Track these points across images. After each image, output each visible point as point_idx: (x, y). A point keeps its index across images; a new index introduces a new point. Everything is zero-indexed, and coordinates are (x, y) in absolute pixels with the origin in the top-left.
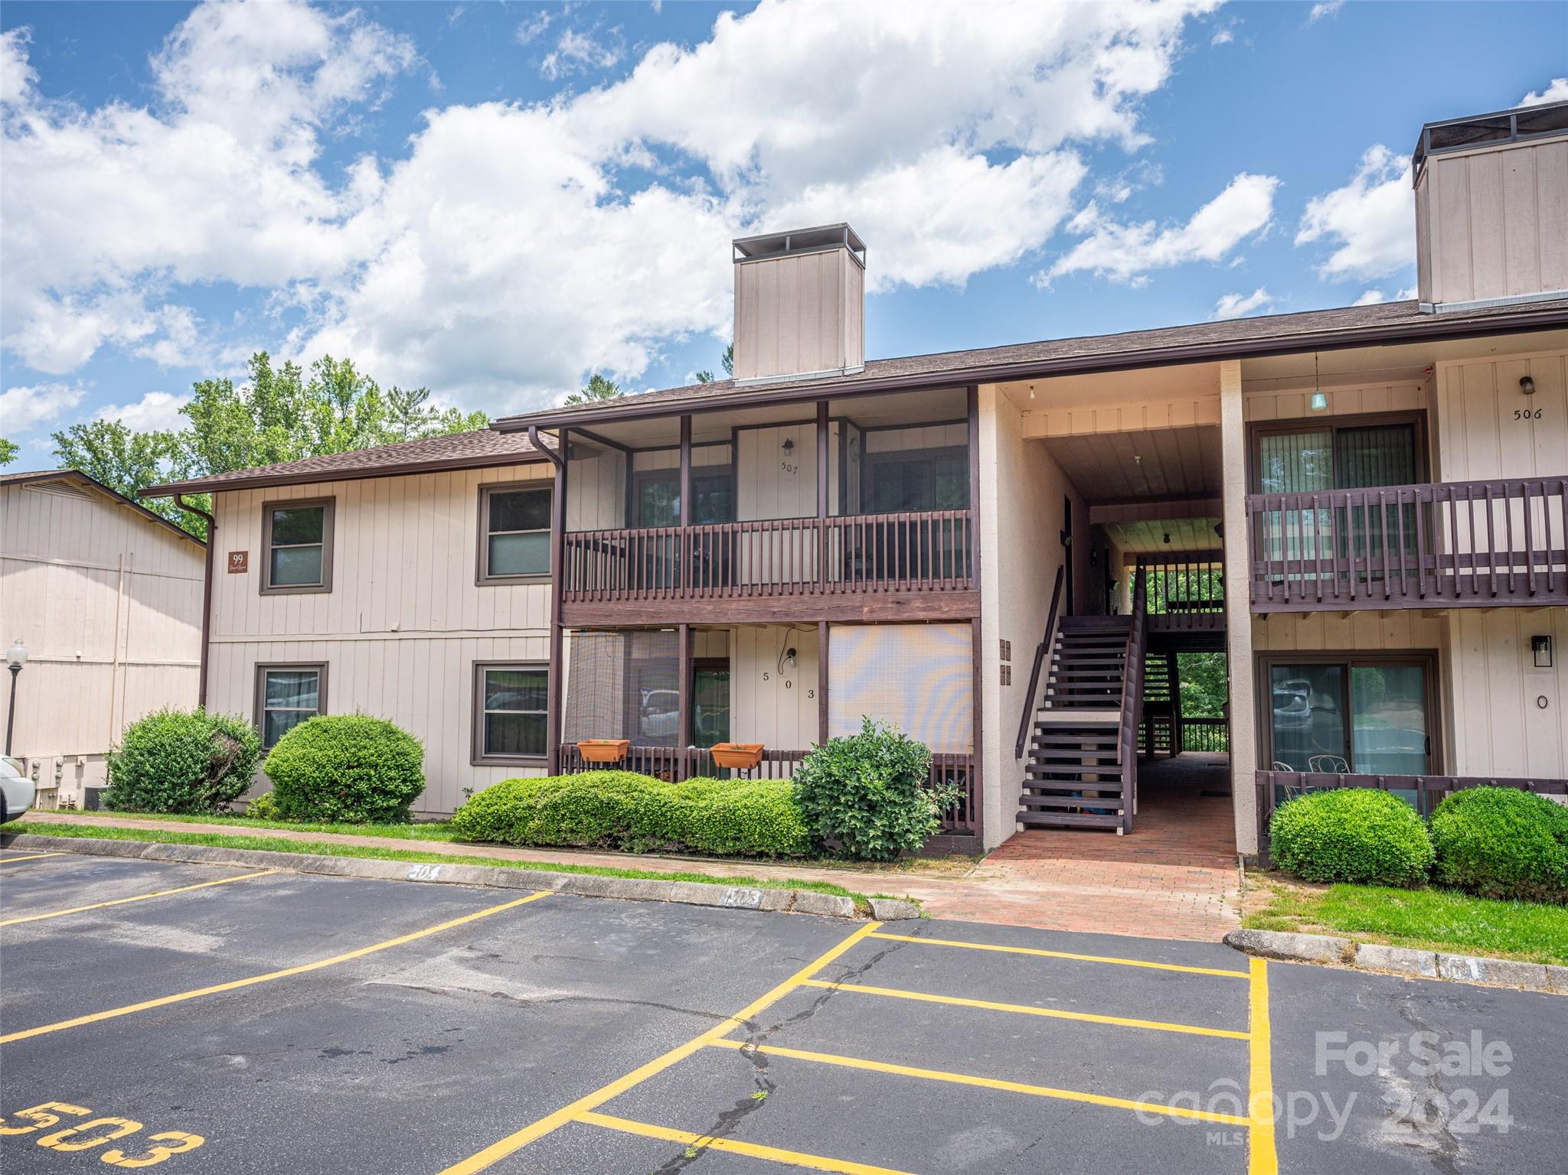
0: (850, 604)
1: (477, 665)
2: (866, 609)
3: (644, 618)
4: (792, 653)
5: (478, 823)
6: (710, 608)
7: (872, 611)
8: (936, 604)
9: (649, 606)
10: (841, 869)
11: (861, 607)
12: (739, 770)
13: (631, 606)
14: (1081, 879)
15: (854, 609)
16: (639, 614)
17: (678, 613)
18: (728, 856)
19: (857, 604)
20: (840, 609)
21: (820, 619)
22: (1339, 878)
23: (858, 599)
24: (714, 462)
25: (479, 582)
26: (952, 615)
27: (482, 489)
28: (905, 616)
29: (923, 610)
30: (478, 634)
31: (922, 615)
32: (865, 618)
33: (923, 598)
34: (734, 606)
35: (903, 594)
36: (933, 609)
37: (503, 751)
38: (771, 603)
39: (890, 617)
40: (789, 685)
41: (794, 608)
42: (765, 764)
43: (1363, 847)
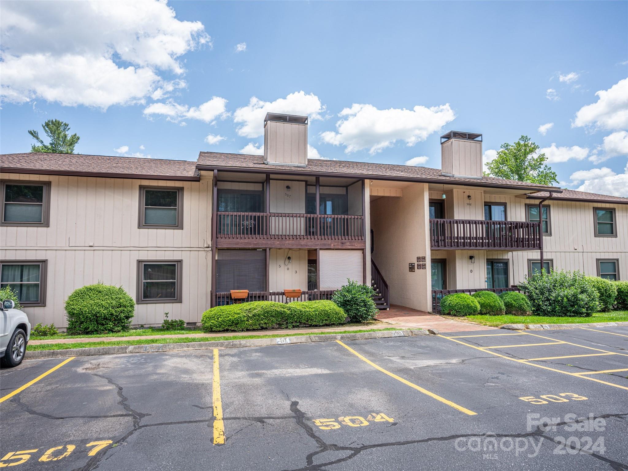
0: (327, 243)
1: (139, 262)
2: (332, 245)
3: (252, 245)
4: (289, 258)
5: (222, 324)
6: (278, 242)
7: (334, 246)
8: (353, 244)
9: (254, 241)
10: (359, 326)
11: (331, 244)
12: (294, 298)
13: (247, 241)
14: (410, 321)
15: (329, 245)
16: (250, 244)
17: (266, 244)
18: (323, 326)
19: (330, 243)
20: (325, 245)
21: (317, 248)
22: (466, 315)
23: (330, 241)
24: (256, 189)
25: (139, 227)
26: (358, 248)
27: (141, 187)
28: (344, 247)
29: (350, 246)
30: (139, 249)
31: (350, 247)
32: (332, 248)
33: (350, 242)
34: (287, 242)
35: (344, 241)
36: (352, 245)
37: (150, 297)
38: (301, 242)
39: (340, 248)
40: (288, 269)
41: (309, 244)
42: (303, 296)
43: (471, 306)
